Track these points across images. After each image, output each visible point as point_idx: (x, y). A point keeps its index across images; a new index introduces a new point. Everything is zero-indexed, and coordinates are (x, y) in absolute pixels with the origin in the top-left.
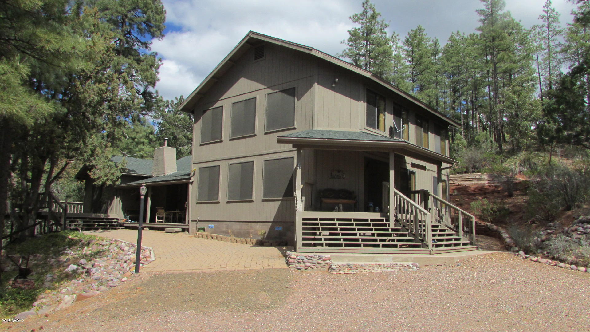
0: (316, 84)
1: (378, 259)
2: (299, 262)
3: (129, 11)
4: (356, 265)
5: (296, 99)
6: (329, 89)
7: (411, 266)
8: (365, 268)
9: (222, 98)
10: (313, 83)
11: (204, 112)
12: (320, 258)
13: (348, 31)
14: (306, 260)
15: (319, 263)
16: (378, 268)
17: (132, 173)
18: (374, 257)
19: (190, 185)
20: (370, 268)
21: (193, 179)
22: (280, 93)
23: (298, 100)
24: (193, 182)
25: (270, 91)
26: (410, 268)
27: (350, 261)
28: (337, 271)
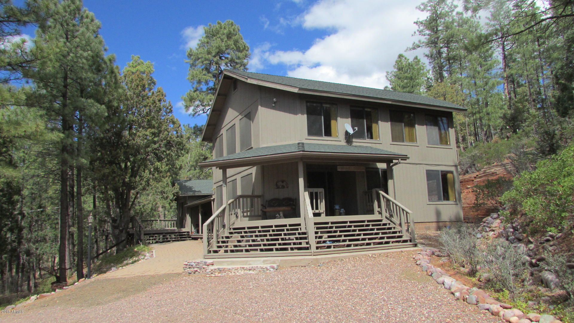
0: (260, 107)
1: (251, 263)
2: (190, 268)
3: (215, 56)
4: (225, 269)
5: (251, 122)
6: (271, 109)
7: (268, 268)
8: (231, 271)
9: (223, 126)
10: (258, 107)
11: (216, 139)
12: (205, 263)
13: (414, 23)
14: (194, 265)
15: (204, 268)
16: (241, 271)
17: (197, 194)
18: (247, 261)
19: (212, 202)
20: (236, 271)
21: (214, 197)
22: (245, 118)
23: (253, 122)
24: (214, 199)
25: (240, 117)
26: (267, 270)
27: (228, 265)
28: (209, 274)
